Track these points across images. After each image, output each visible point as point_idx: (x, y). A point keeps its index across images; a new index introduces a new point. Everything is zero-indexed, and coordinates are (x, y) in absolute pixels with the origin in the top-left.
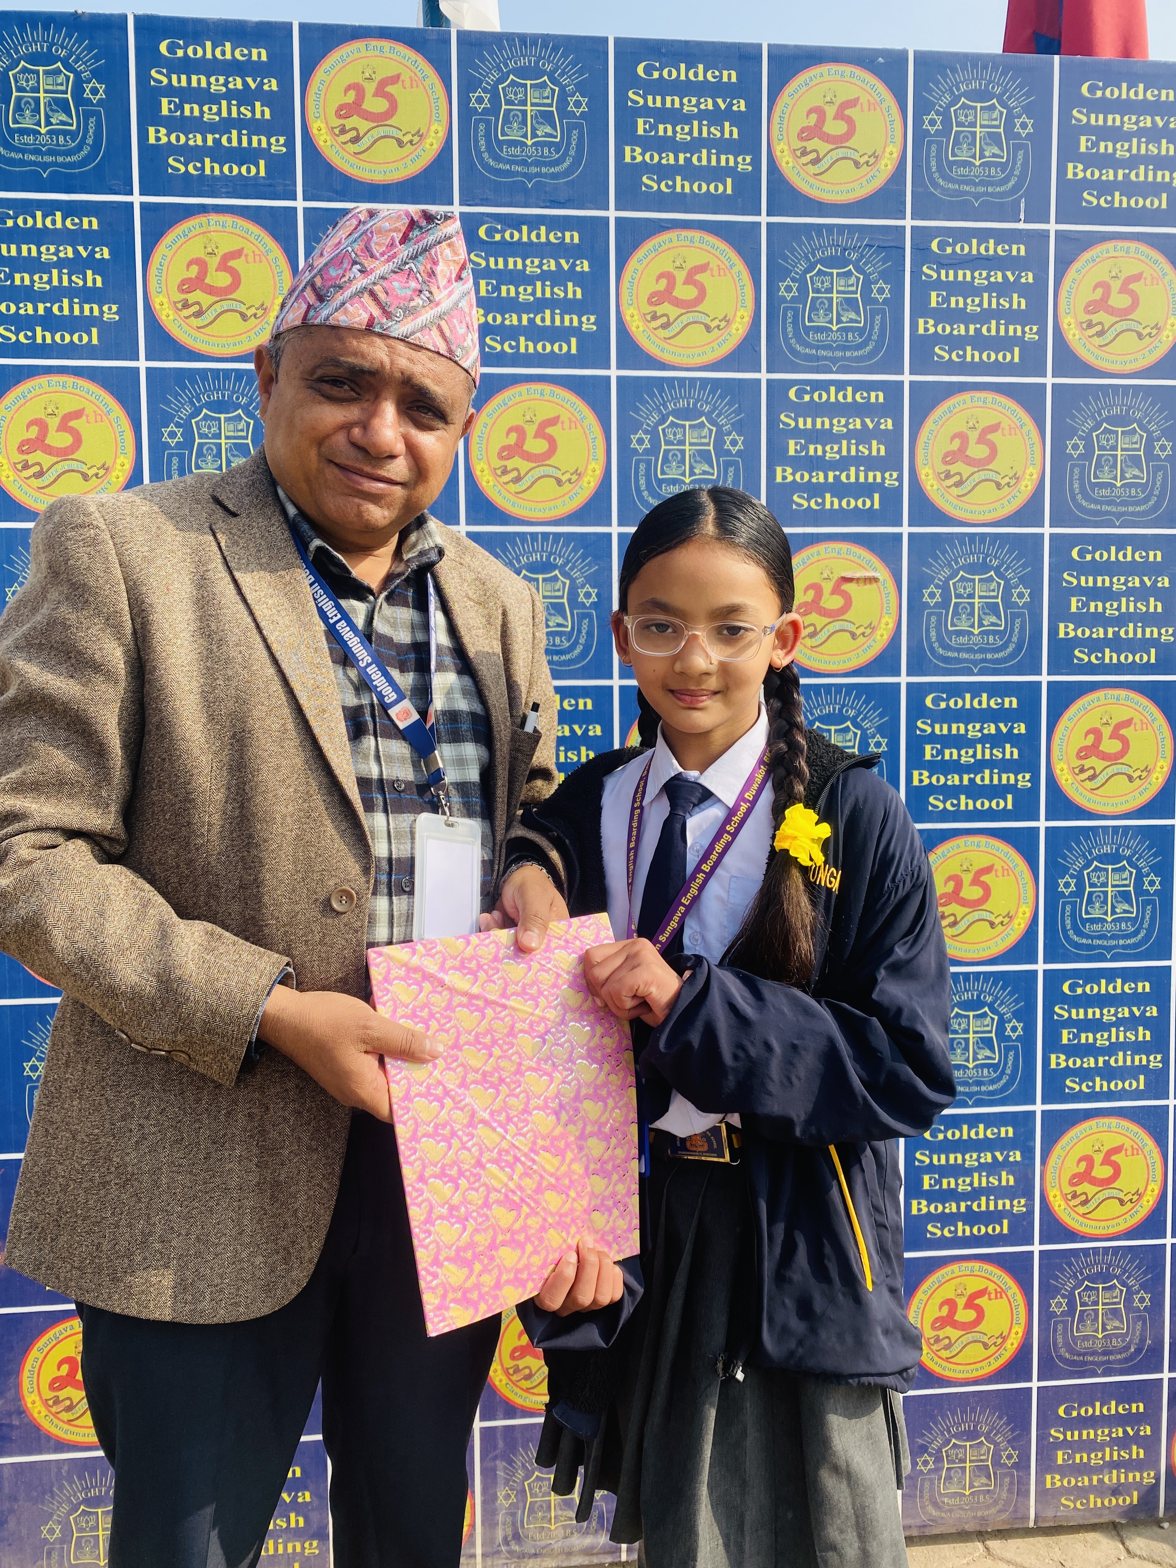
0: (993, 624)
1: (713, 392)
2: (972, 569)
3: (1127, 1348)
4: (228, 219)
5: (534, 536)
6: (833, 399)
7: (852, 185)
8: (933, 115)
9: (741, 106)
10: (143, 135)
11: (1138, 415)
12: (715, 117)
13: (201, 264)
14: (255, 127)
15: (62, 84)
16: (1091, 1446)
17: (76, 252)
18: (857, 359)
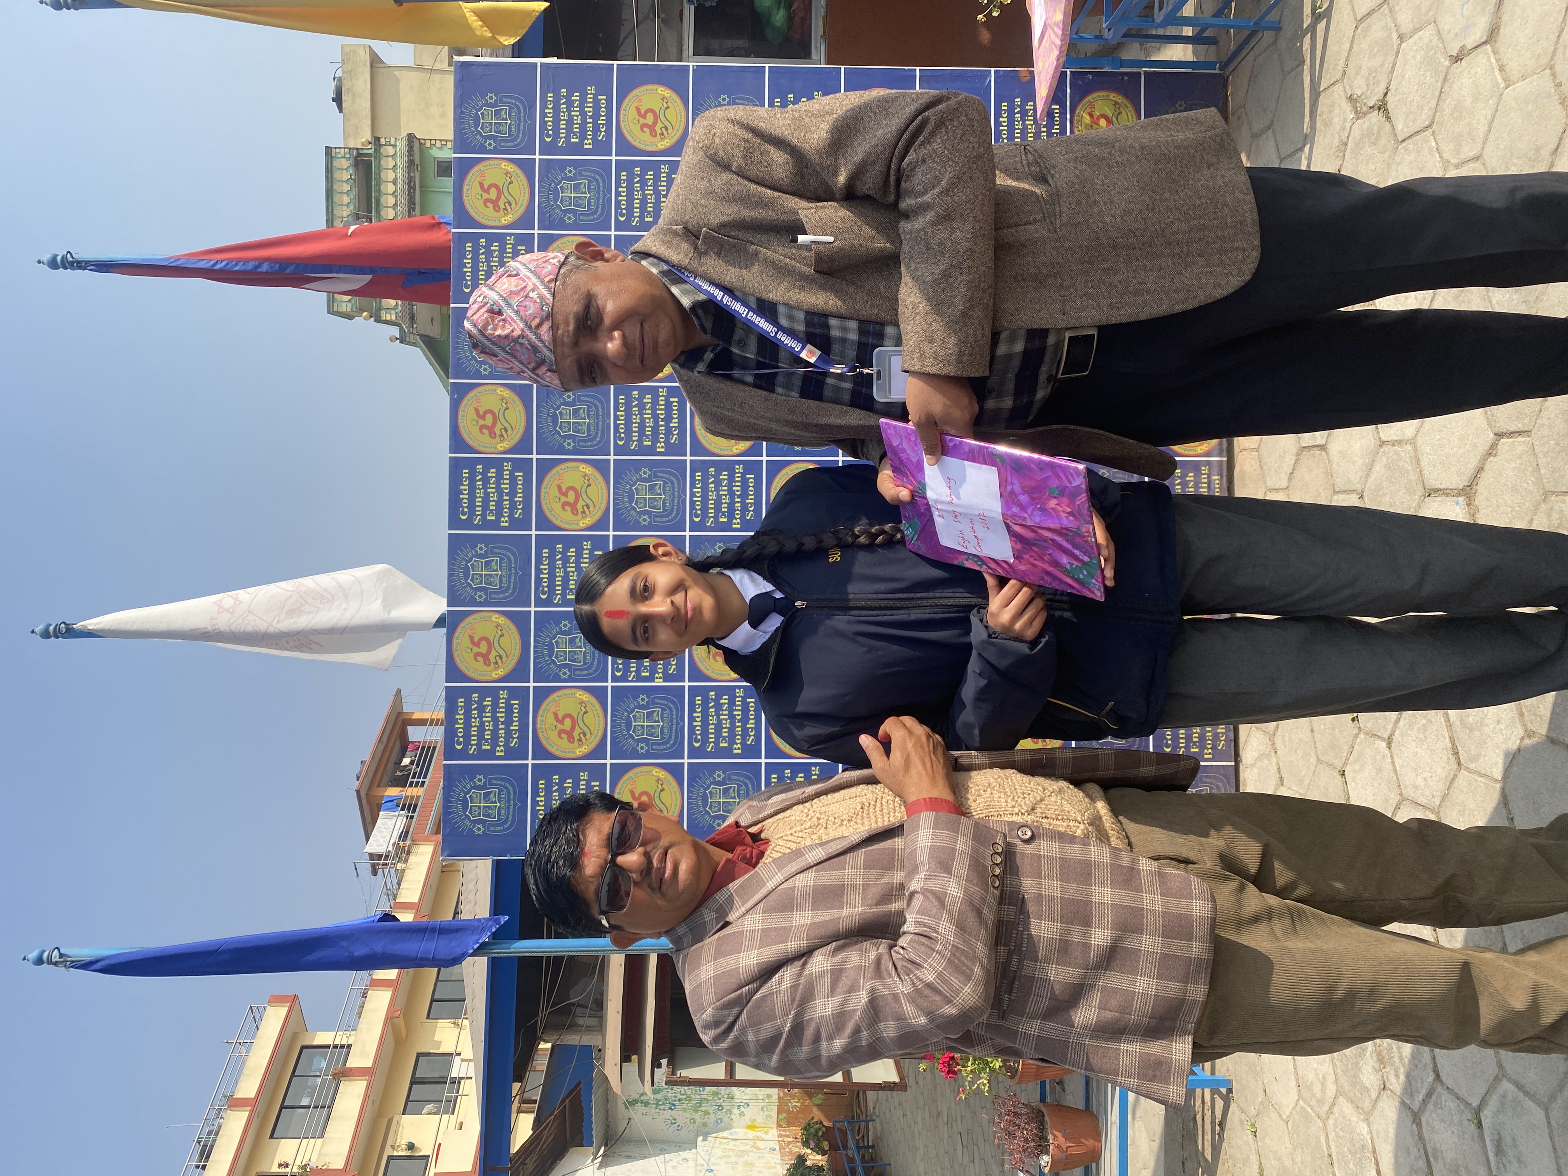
4: (539, 718)
6: (623, 422)
7: (517, 411)
8: (481, 370)
9: (479, 467)
10: (500, 758)
12: (486, 481)
13: (561, 732)
14: (495, 705)
15: (477, 795)
17: (555, 791)
18: (603, 409)
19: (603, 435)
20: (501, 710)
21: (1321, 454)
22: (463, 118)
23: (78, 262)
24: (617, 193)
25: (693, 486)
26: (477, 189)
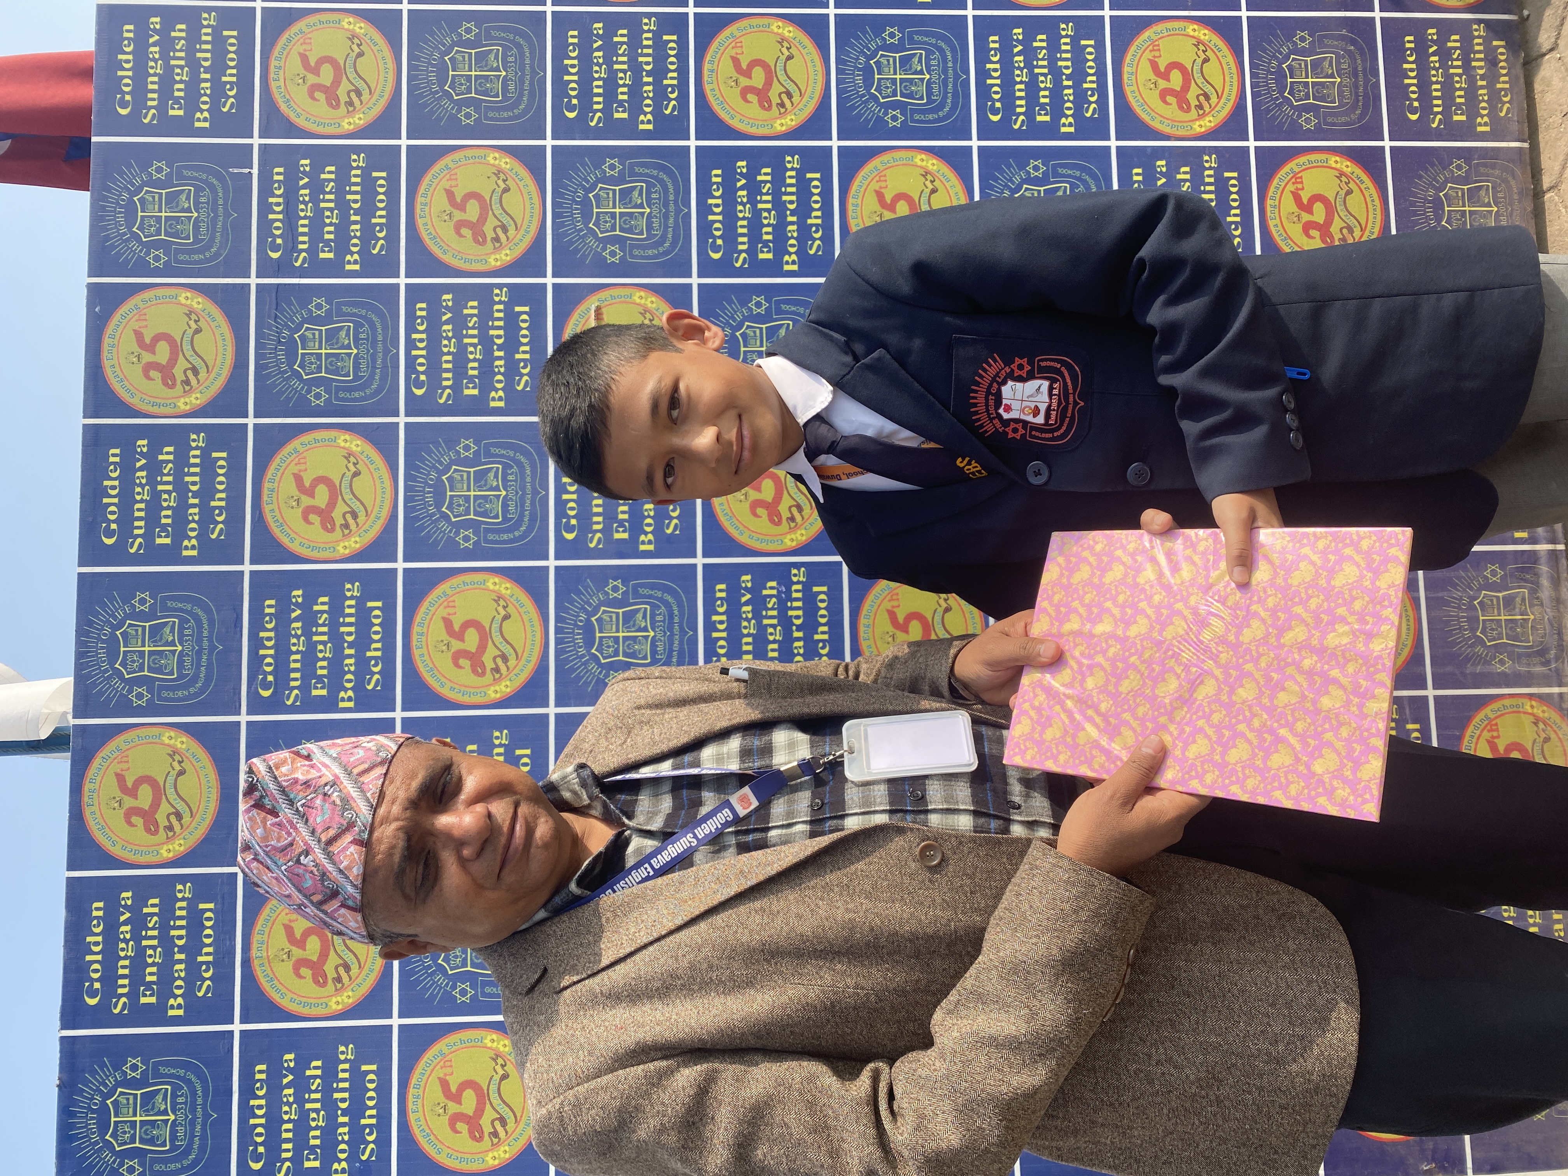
0: (641, 194)
1: (417, 469)
2: (587, 215)
3: (1350, 53)
4: (256, 938)
5: (558, 642)
6: (424, 353)
7: (218, 336)
8: (150, 259)
9: (142, 444)
10: (176, 1021)
11: (437, 55)
12: (154, 469)
13: (299, 964)
14: (167, 914)
15: (128, 1099)
16: (1448, 86)
17: (288, 1086)
18: (385, 328)
19: (383, 378)
20: (179, 923)
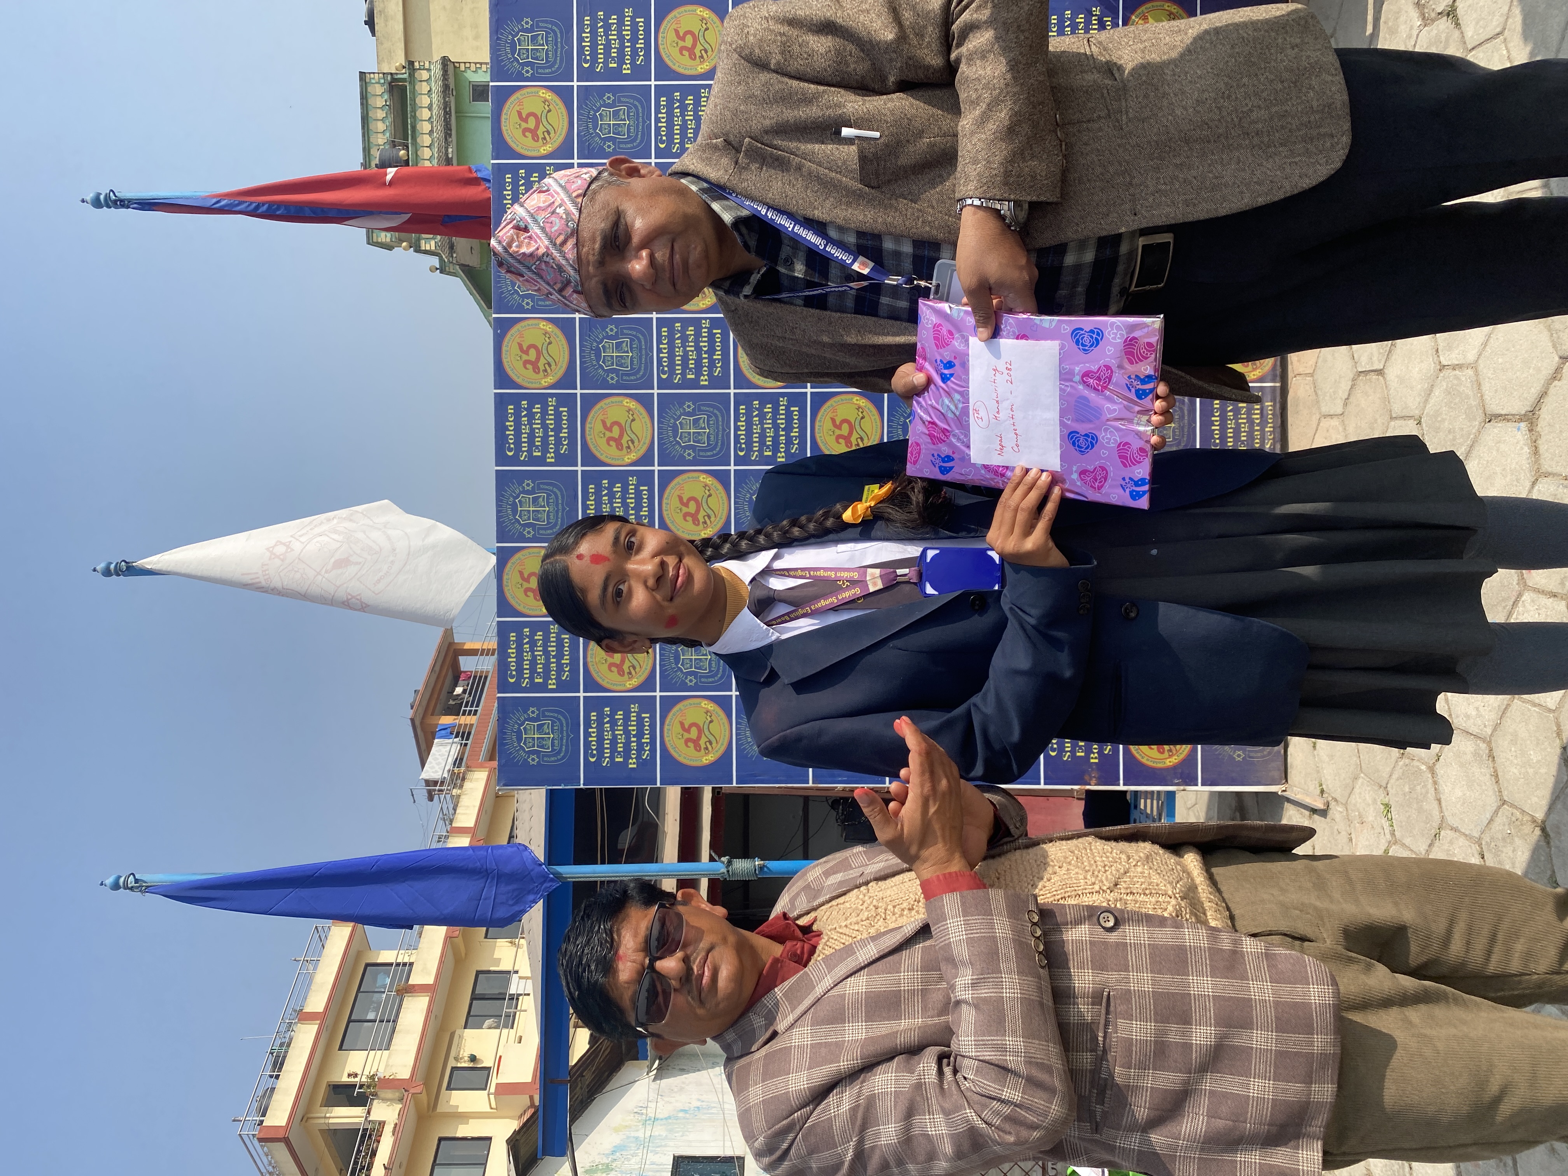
1: (664, 418)
4: (590, 652)
5: (736, 509)
6: (666, 355)
7: (560, 346)
8: (524, 304)
9: (524, 403)
10: (552, 691)
12: (531, 416)
13: (611, 665)
14: (546, 639)
15: (530, 727)
17: (607, 723)
18: (646, 342)
19: (646, 369)
20: (552, 644)
21: (1378, 379)
22: (499, 45)
23: (121, 201)
24: (656, 120)
25: (737, 419)
26: (515, 118)
